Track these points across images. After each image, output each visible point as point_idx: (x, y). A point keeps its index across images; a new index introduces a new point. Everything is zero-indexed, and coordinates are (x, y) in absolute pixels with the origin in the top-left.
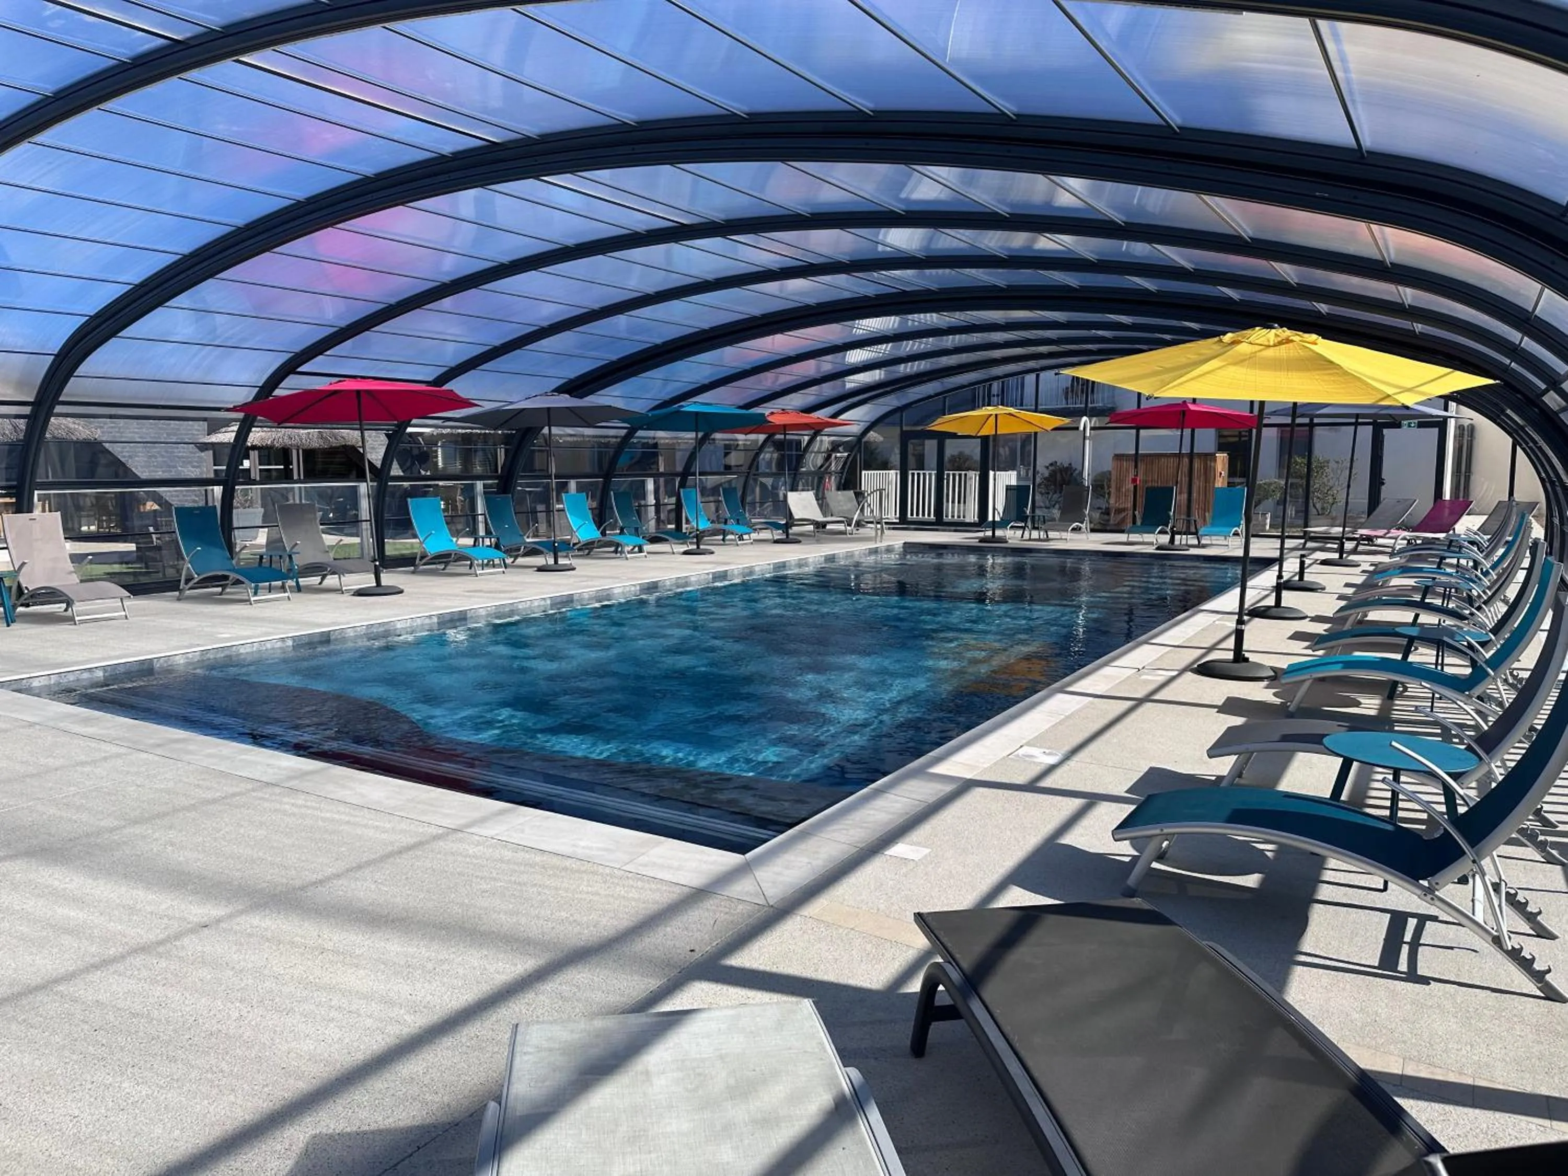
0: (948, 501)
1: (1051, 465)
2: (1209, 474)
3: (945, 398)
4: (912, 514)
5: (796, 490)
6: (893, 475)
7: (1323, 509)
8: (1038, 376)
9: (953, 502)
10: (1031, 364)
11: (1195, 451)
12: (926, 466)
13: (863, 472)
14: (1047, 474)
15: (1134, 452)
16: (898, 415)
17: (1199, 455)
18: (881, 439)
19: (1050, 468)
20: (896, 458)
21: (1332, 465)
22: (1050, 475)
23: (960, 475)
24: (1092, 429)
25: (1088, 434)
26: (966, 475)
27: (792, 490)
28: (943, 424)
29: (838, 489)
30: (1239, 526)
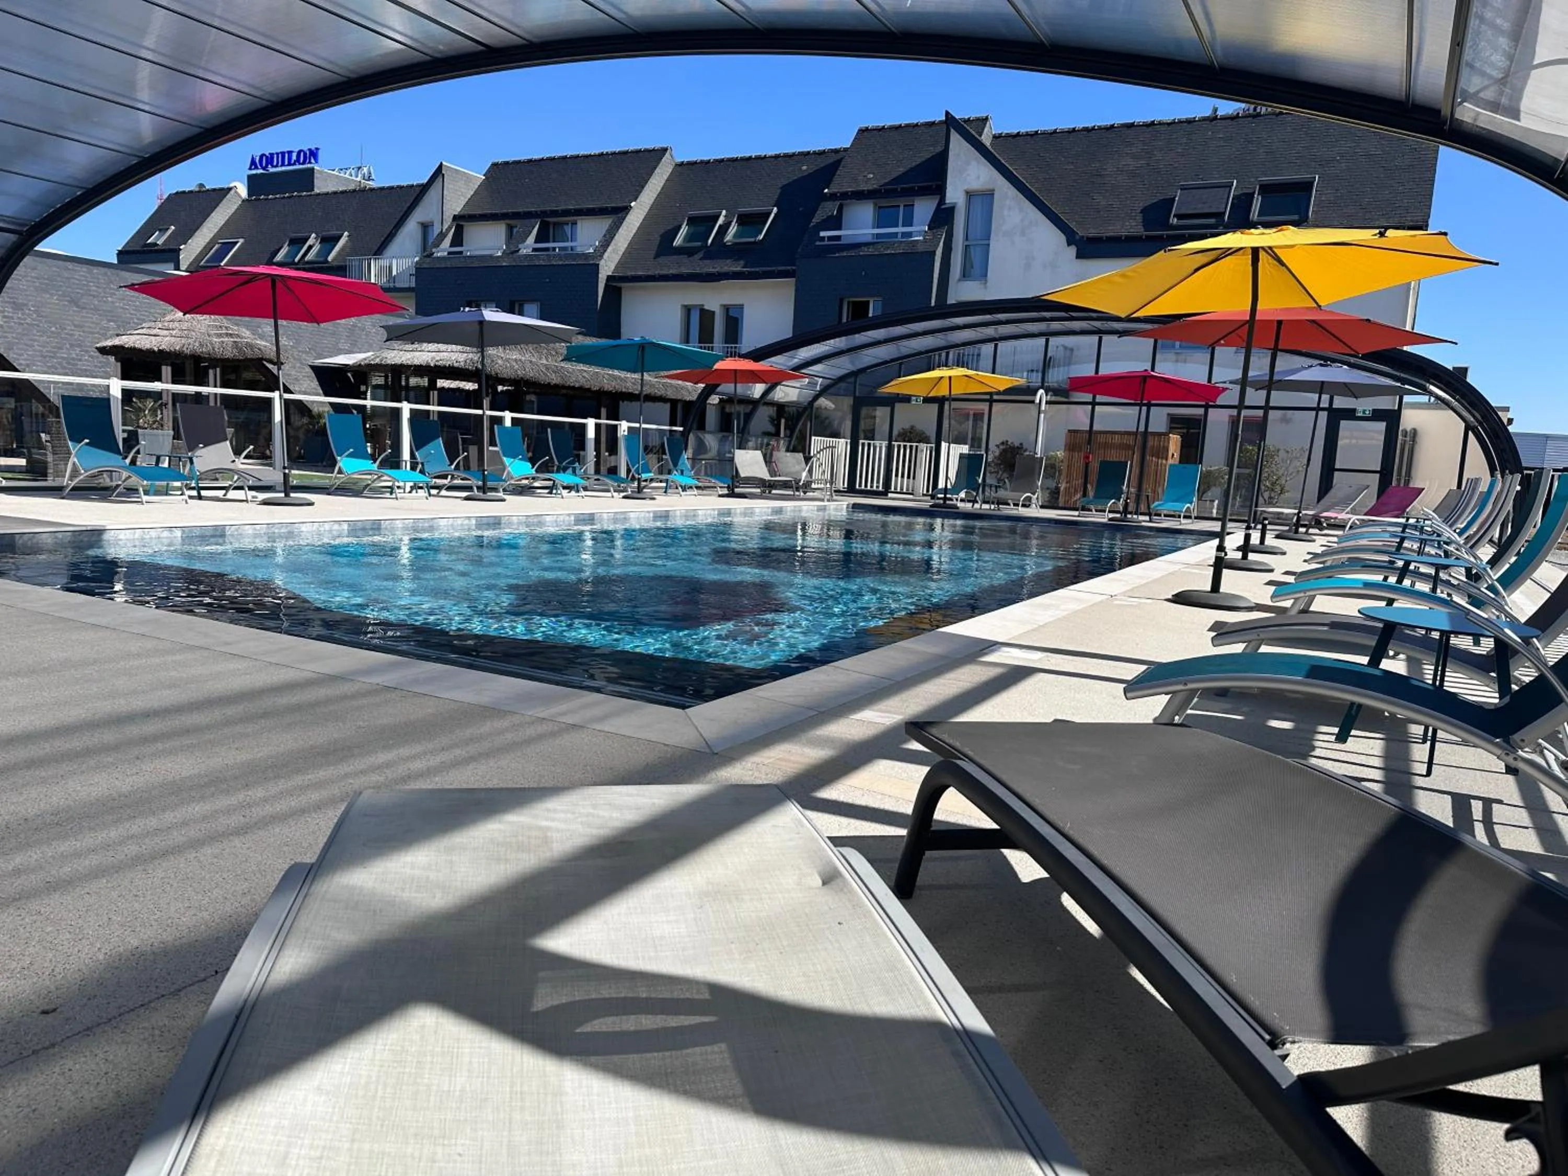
0: (897, 475)
1: (1003, 443)
2: (1162, 453)
3: (901, 364)
4: (860, 486)
5: (745, 449)
6: (842, 445)
7: (1270, 498)
8: (996, 346)
9: (903, 476)
10: (990, 331)
11: (1150, 430)
12: (876, 436)
13: (813, 438)
14: (997, 454)
15: (1088, 429)
16: (852, 380)
17: (1154, 434)
18: (833, 406)
19: (1002, 447)
20: (847, 426)
21: (1282, 454)
22: (1001, 454)
23: (911, 447)
24: (1047, 403)
25: (1043, 408)
26: (917, 447)
27: (739, 448)
28: (897, 386)
29: (787, 450)
30: (1191, 503)
